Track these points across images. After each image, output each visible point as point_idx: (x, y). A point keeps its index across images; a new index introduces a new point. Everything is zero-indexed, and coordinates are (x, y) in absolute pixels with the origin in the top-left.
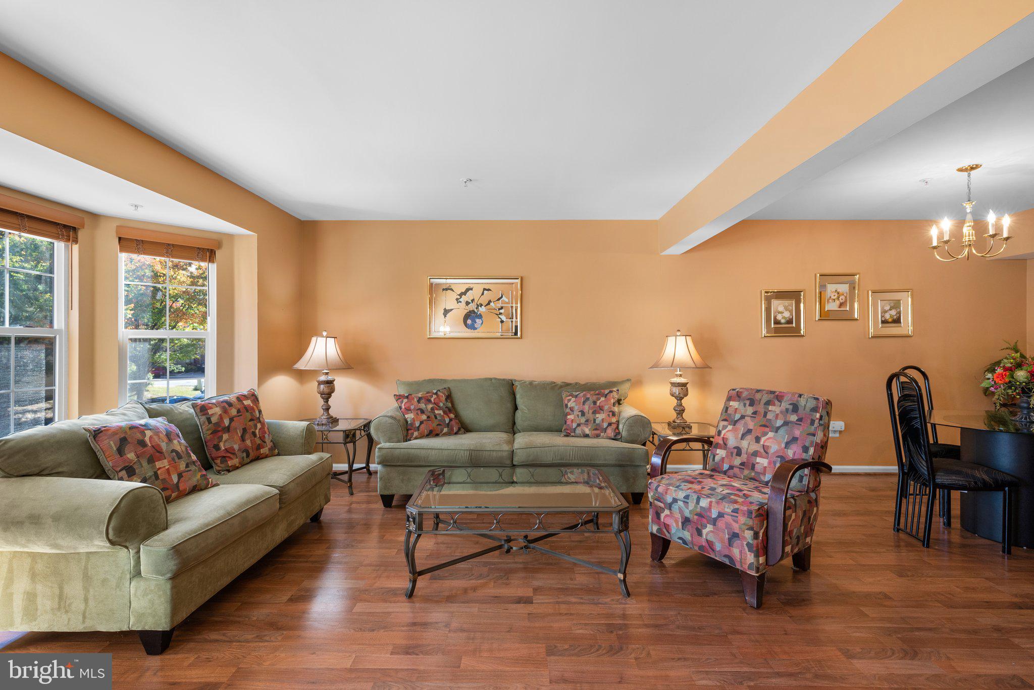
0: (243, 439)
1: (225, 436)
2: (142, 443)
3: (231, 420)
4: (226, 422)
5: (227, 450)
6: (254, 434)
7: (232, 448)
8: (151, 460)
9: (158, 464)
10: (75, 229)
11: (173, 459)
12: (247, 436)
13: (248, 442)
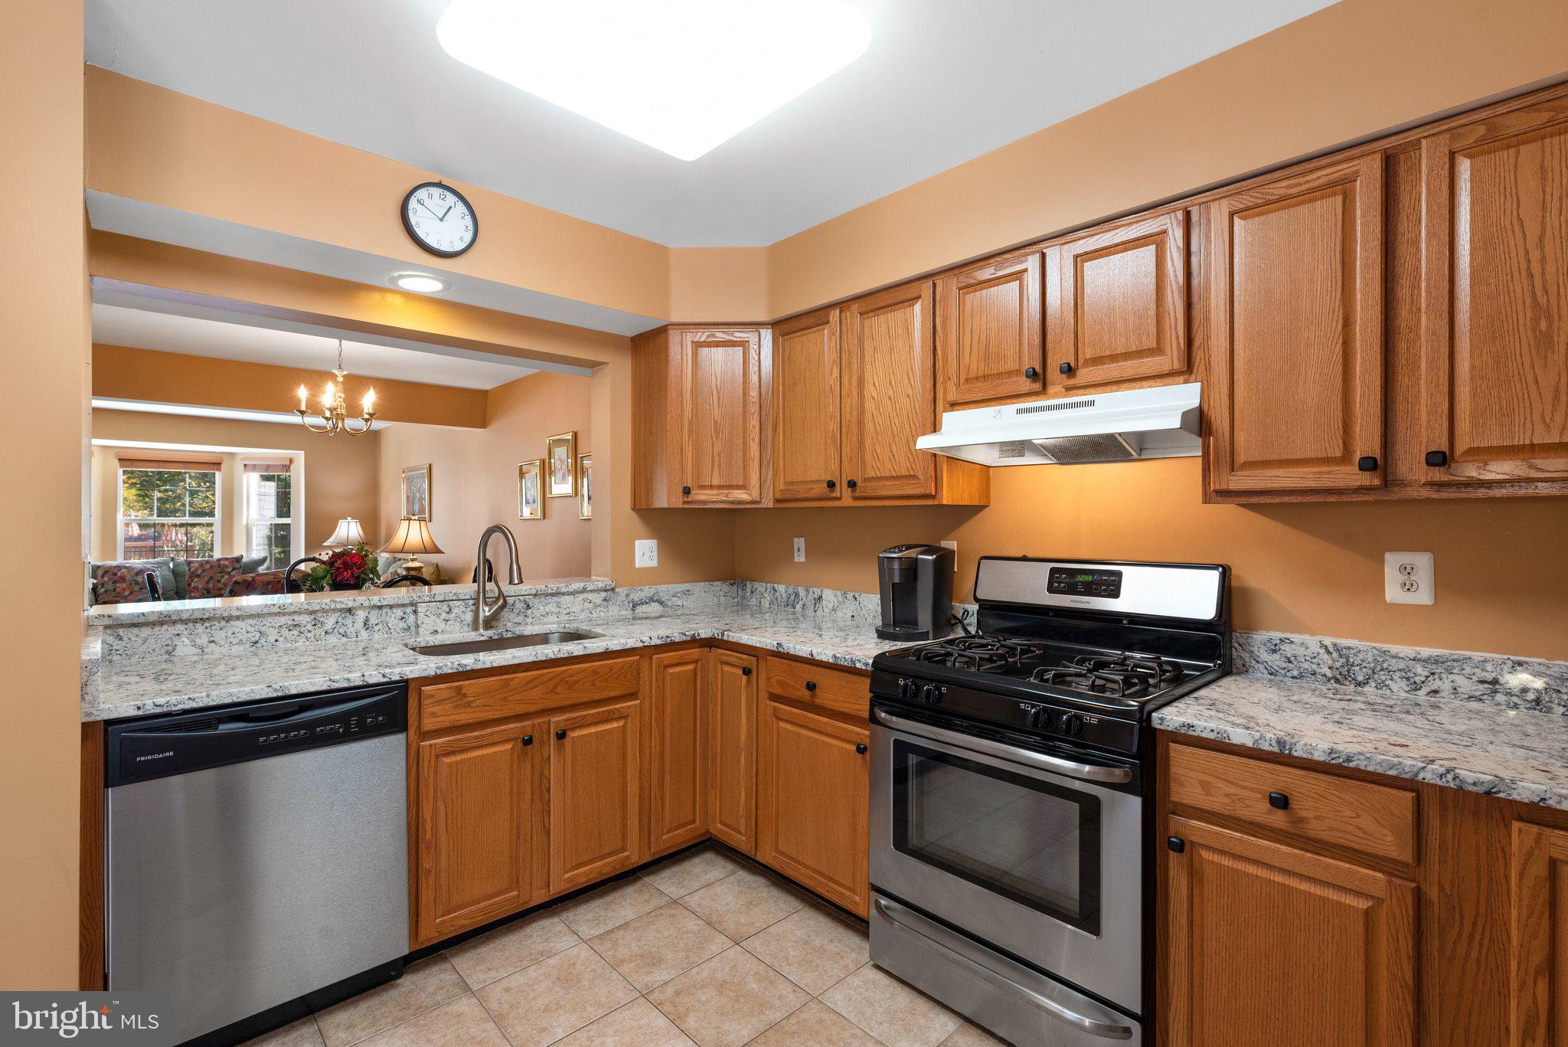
0: (208, 582)
1: (196, 580)
2: (115, 574)
3: (204, 571)
4: (199, 572)
5: (194, 588)
6: (219, 581)
7: (197, 587)
8: (115, 582)
9: (118, 585)
10: (220, 464)
11: (131, 585)
12: (212, 581)
13: (211, 585)
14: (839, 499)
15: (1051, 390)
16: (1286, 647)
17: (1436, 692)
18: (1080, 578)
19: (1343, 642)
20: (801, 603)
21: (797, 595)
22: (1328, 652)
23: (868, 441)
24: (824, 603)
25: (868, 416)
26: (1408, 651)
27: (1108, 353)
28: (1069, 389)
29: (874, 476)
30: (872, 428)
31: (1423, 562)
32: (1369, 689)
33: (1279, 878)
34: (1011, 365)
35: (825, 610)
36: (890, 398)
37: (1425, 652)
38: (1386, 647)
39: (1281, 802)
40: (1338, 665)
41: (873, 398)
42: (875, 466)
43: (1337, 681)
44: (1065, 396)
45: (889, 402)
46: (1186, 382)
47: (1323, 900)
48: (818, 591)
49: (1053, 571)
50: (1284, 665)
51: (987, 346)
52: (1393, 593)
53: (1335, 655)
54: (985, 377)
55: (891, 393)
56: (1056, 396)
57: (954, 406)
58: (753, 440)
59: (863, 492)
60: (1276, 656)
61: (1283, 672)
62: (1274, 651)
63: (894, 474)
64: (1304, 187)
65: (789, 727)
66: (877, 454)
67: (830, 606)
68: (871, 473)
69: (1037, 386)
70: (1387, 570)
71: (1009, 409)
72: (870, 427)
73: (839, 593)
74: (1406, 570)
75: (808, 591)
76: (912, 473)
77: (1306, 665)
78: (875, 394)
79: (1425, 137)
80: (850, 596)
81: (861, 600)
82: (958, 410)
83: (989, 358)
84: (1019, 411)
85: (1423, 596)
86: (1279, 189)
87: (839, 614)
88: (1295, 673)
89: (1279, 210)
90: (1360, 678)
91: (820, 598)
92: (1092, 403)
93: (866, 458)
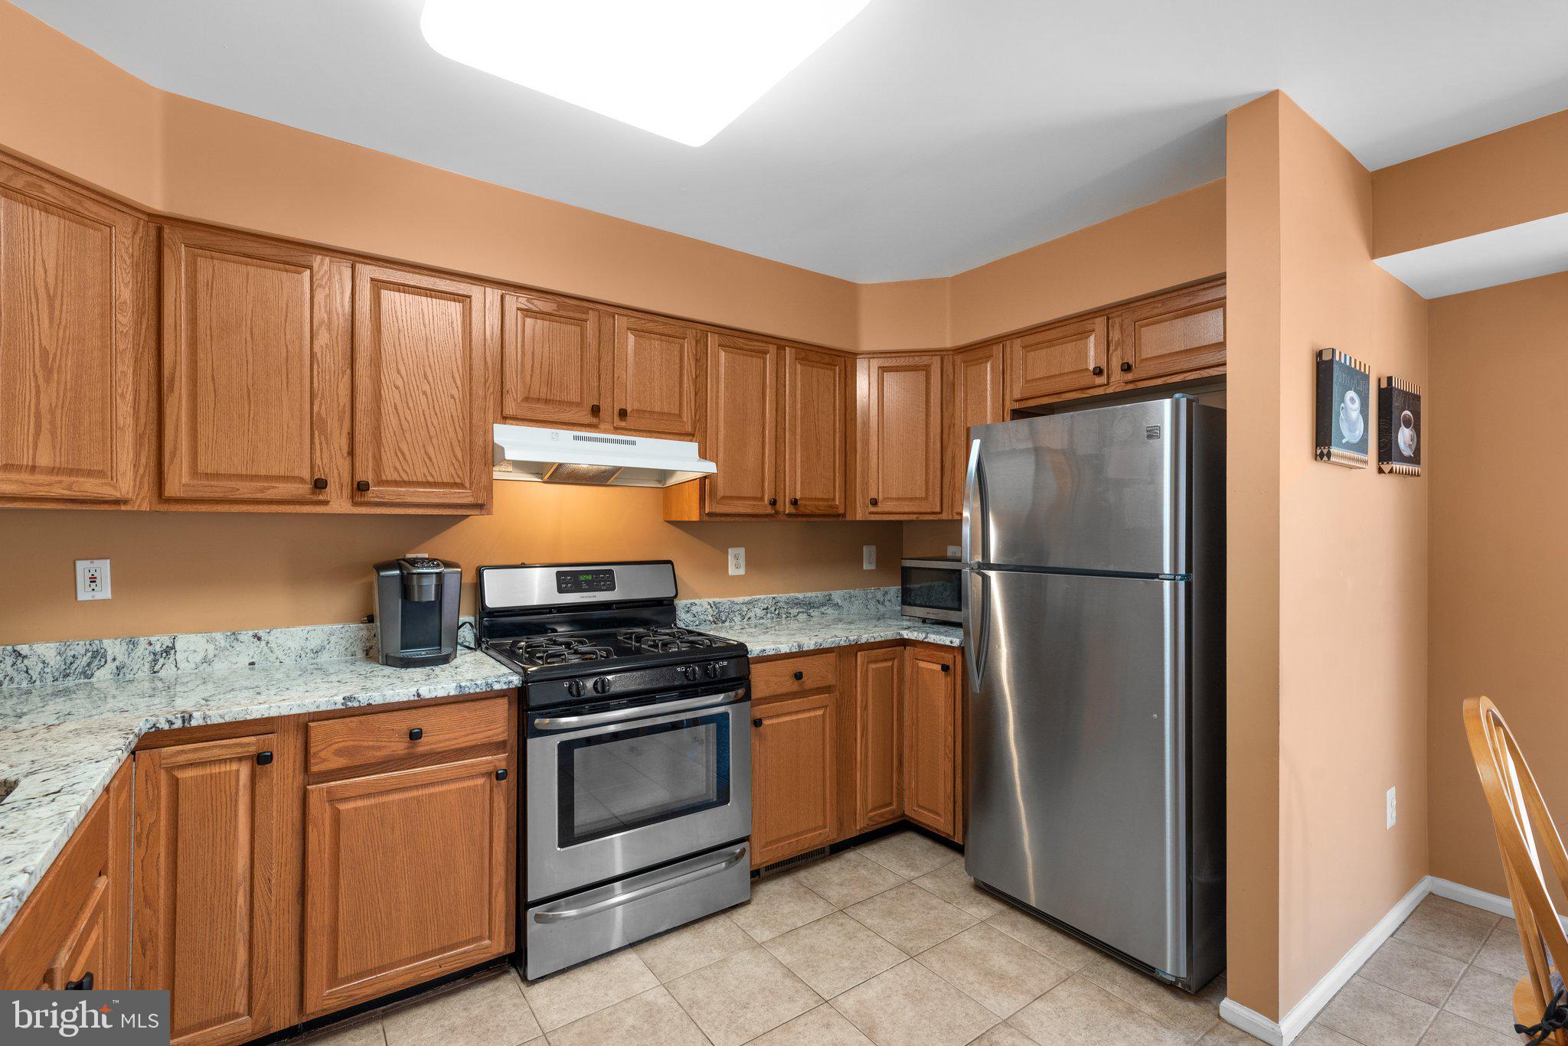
14: (326, 503)
15: (602, 426)
16: (693, 608)
17: (749, 618)
18: (582, 578)
19: (717, 600)
20: (111, 666)
21: (99, 655)
22: (712, 607)
23: (387, 436)
24: (179, 656)
25: (387, 408)
26: (740, 599)
27: (649, 409)
28: (617, 430)
29: (398, 479)
30: (394, 421)
31: (741, 551)
32: (727, 624)
33: (794, 717)
34: (574, 396)
35: (181, 665)
36: (425, 393)
37: (747, 599)
38: (733, 599)
39: (798, 676)
40: (715, 613)
41: (397, 388)
42: (399, 468)
43: (715, 623)
44: (614, 433)
45: (423, 398)
46: (691, 441)
47: (810, 718)
48: (160, 641)
49: (559, 574)
50: (692, 619)
51: (550, 373)
52: (732, 571)
53: (714, 607)
54: (547, 401)
55: (427, 388)
56: (605, 431)
57: (505, 419)
58: (123, 396)
59: (378, 497)
60: (689, 615)
61: (691, 623)
62: (688, 612)
63: (430, 479)
64: (750, 347)
65: (360, 803)
66: (403, 454)
67: (199, 658)
68: (389, 474)
69: (594, 420)
70: (729, 557)
71: (566, 435)
72: (390, 420)
73: (219, 636)
74: (736, 557)
75: (133, 643)
76: (458, 481)
77: (702, 617)
78: (399, 383)
79: (788, 347)
80: (246, 636)
81: (271, 638)
82: (512, 424)
83: (551, 384)
84: (576, 438)
85: (742, 572)
86: (740, 342)
87: (220, 667)
88: (697, 623)
89: (747, 355)
90: (724, 619)
91: (168, 651)
92: (634, 443)
93: (384, 457)
